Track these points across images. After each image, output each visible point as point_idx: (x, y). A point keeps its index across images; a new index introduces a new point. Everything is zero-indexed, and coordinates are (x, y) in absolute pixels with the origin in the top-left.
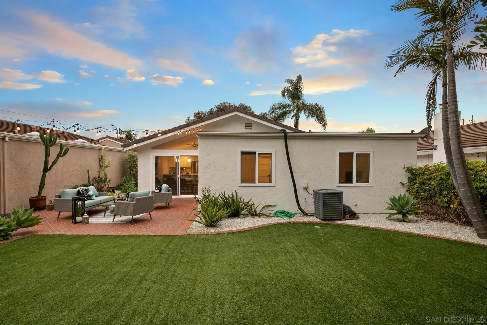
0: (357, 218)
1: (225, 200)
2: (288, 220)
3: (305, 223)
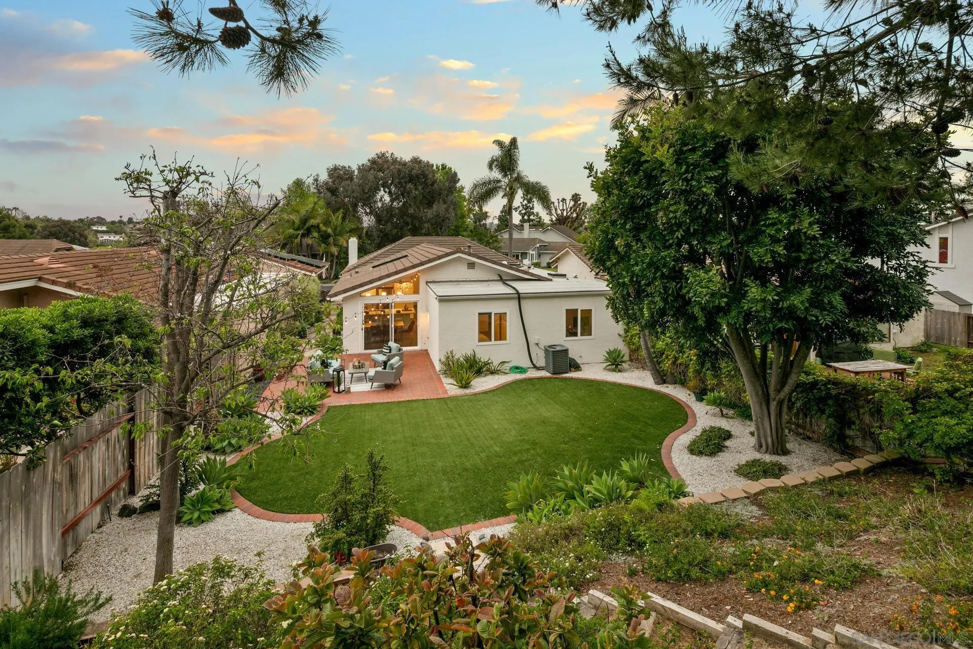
0: (581, 370)
1: (467, 359)
2: (523, 376)
3: (538, 379)
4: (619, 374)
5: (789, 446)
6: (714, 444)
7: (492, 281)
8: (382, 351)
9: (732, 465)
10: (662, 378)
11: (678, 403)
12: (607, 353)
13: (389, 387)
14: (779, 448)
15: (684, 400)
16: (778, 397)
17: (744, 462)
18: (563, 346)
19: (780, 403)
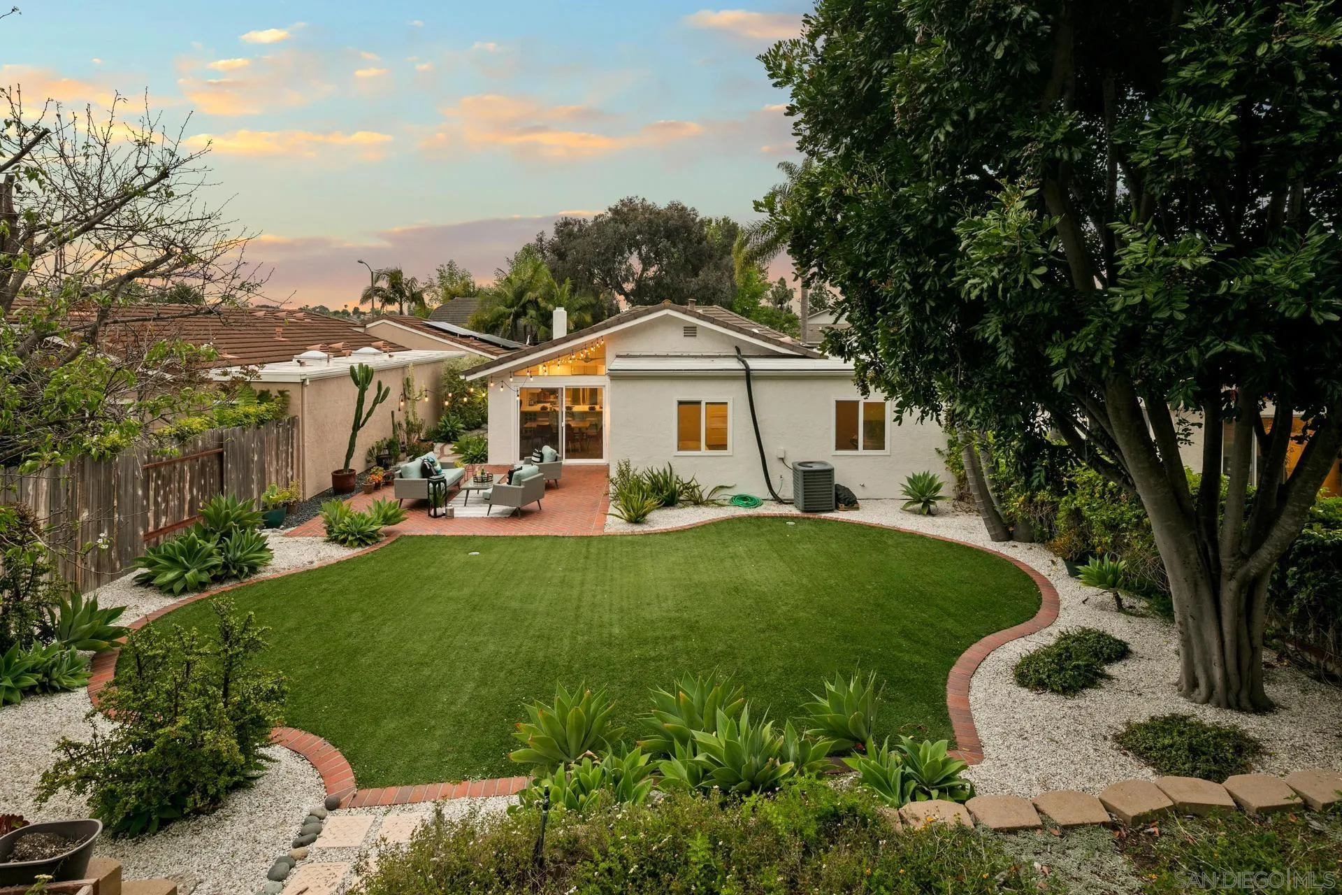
0: (857, 509)
1: (654, 480)
2: (750, 512)
3: (774, 518)
4: (929, 519)
5: (1270, 690)
6: (1077, 667)
7: (725, 357)
8: (531, 460)
9: (1111, 721)
10: (1005, 529)
11: (1027, 578)
12: (909, 480)
13: (518, 514)
14: (1244, 694)
15: (1044, 572)
16: (1241, 572)
17: (1143, 719)
18: (825, 464)
19: (1249, 588)
